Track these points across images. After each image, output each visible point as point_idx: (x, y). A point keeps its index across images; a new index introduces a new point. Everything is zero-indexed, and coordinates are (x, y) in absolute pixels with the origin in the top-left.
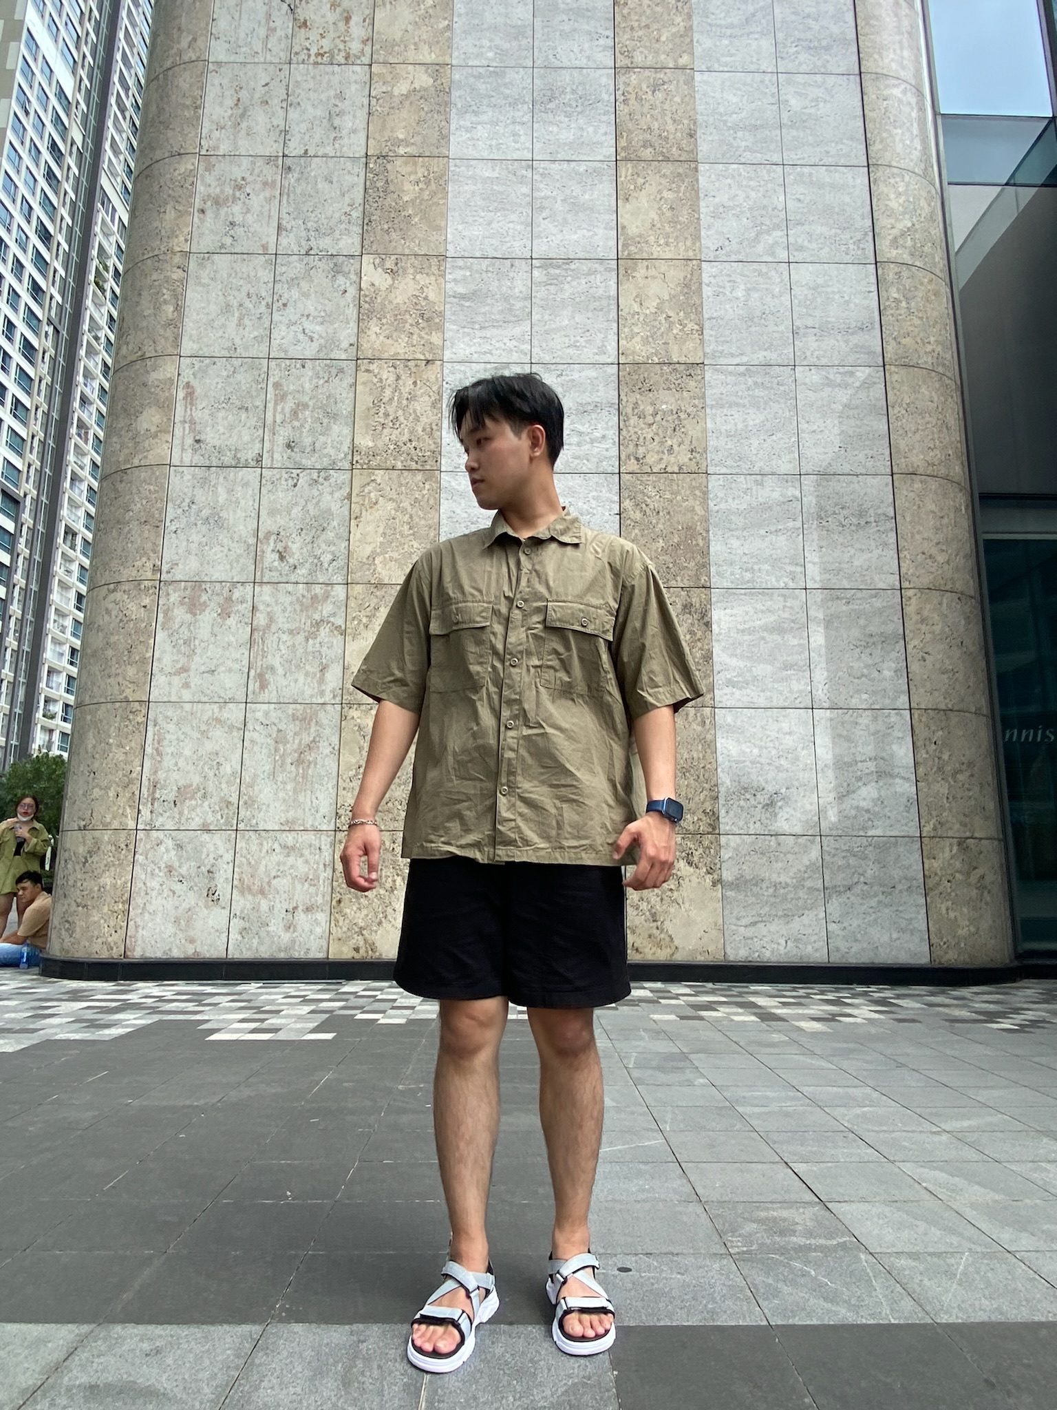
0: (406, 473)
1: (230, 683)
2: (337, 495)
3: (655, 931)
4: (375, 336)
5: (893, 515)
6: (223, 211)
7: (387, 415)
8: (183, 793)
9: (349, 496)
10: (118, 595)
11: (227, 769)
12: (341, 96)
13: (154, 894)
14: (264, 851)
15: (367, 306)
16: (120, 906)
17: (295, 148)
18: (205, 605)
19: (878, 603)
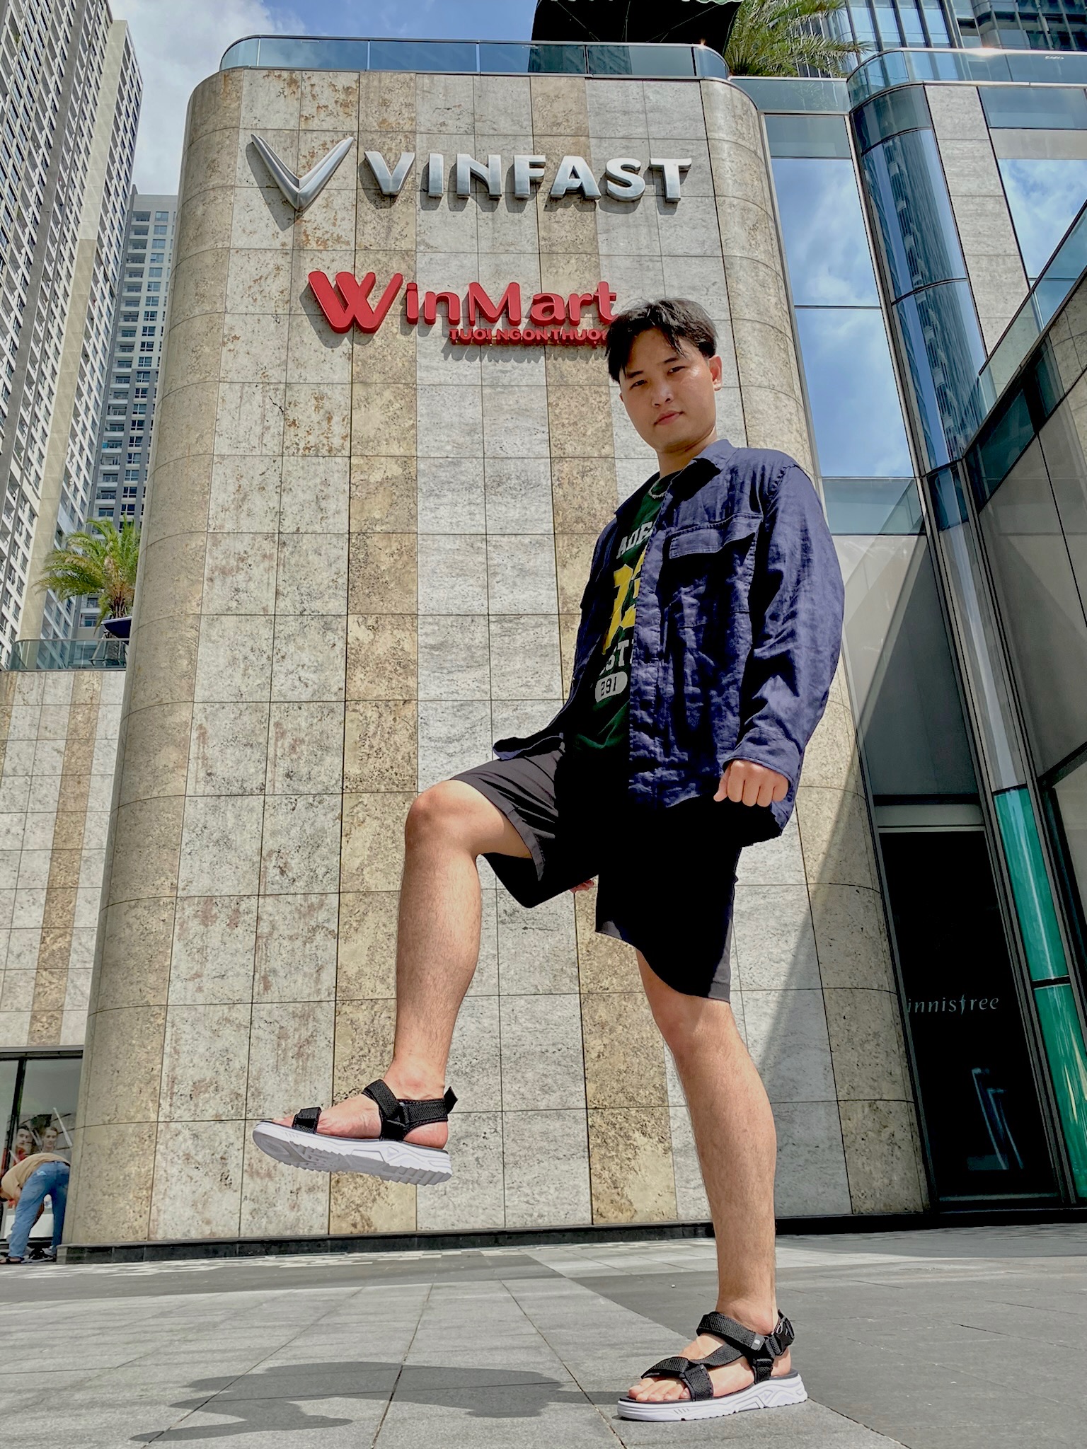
0: (388, 795)
1: (238, 985)
2: (330, 816)
3: (617, 1198)
4: (360, 683)
6: (229, 579)
7: (371, 747)
8: (198, 1087)
9: (340, 817)
10: (140, 911)
11: (236, 1064)
12: (326, 483)
13: (174, 1180)
15: (353, 657)
16: (145, 1193)
17: (289, 526)
18: (216, 916)
19: (789, 897)
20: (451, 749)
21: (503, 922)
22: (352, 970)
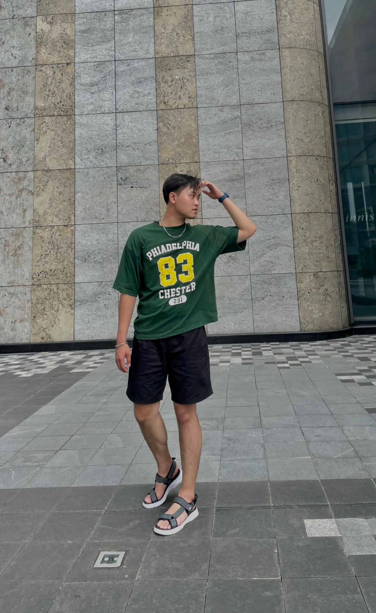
0: (59, 117)
2: (28, 130)
4: (44, 54)
5: (283, 121)
7: (50, 91)
9: (34, 130)
14: (1, 296)
15: (39, 40)
19: (277, 164)
20: (93, 89)
21: (120, 184)
22: (41, 211)
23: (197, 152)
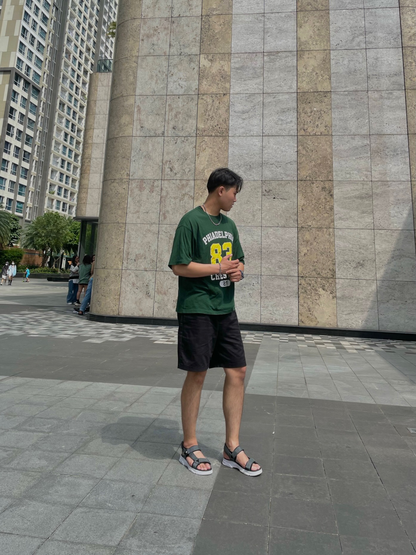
0: (216, 137)
1: (154, 217)
2: (191, 146)
3: (310, 315)
4: (205, 86)
5: (408, 150)
6: (150, 40)
7: (209, 115)
8: (138, 257)
9: (195, 147)
10: (115, 184)
11: (153, 248)
13: (128, 293)
14: (166, 279)
15: (202, 74)
16: (117, 297)
17: (176, 14)
18: (145, 188)
20: (245, 116)
21: (264, 195)
23: (331, 172)
